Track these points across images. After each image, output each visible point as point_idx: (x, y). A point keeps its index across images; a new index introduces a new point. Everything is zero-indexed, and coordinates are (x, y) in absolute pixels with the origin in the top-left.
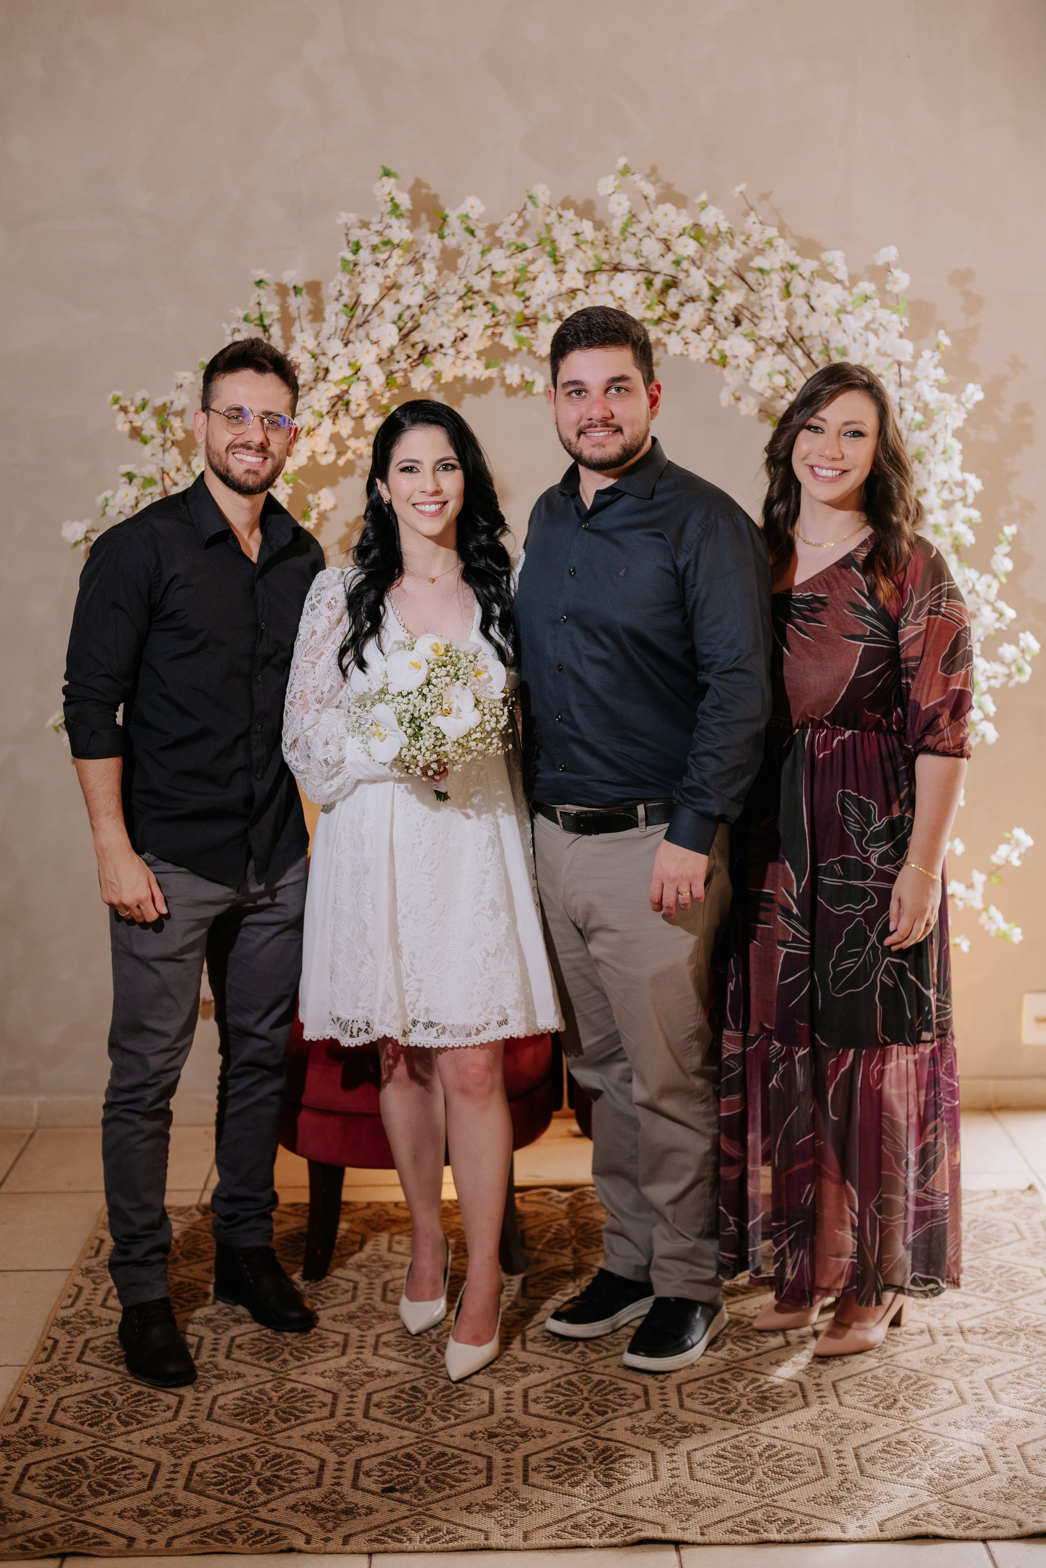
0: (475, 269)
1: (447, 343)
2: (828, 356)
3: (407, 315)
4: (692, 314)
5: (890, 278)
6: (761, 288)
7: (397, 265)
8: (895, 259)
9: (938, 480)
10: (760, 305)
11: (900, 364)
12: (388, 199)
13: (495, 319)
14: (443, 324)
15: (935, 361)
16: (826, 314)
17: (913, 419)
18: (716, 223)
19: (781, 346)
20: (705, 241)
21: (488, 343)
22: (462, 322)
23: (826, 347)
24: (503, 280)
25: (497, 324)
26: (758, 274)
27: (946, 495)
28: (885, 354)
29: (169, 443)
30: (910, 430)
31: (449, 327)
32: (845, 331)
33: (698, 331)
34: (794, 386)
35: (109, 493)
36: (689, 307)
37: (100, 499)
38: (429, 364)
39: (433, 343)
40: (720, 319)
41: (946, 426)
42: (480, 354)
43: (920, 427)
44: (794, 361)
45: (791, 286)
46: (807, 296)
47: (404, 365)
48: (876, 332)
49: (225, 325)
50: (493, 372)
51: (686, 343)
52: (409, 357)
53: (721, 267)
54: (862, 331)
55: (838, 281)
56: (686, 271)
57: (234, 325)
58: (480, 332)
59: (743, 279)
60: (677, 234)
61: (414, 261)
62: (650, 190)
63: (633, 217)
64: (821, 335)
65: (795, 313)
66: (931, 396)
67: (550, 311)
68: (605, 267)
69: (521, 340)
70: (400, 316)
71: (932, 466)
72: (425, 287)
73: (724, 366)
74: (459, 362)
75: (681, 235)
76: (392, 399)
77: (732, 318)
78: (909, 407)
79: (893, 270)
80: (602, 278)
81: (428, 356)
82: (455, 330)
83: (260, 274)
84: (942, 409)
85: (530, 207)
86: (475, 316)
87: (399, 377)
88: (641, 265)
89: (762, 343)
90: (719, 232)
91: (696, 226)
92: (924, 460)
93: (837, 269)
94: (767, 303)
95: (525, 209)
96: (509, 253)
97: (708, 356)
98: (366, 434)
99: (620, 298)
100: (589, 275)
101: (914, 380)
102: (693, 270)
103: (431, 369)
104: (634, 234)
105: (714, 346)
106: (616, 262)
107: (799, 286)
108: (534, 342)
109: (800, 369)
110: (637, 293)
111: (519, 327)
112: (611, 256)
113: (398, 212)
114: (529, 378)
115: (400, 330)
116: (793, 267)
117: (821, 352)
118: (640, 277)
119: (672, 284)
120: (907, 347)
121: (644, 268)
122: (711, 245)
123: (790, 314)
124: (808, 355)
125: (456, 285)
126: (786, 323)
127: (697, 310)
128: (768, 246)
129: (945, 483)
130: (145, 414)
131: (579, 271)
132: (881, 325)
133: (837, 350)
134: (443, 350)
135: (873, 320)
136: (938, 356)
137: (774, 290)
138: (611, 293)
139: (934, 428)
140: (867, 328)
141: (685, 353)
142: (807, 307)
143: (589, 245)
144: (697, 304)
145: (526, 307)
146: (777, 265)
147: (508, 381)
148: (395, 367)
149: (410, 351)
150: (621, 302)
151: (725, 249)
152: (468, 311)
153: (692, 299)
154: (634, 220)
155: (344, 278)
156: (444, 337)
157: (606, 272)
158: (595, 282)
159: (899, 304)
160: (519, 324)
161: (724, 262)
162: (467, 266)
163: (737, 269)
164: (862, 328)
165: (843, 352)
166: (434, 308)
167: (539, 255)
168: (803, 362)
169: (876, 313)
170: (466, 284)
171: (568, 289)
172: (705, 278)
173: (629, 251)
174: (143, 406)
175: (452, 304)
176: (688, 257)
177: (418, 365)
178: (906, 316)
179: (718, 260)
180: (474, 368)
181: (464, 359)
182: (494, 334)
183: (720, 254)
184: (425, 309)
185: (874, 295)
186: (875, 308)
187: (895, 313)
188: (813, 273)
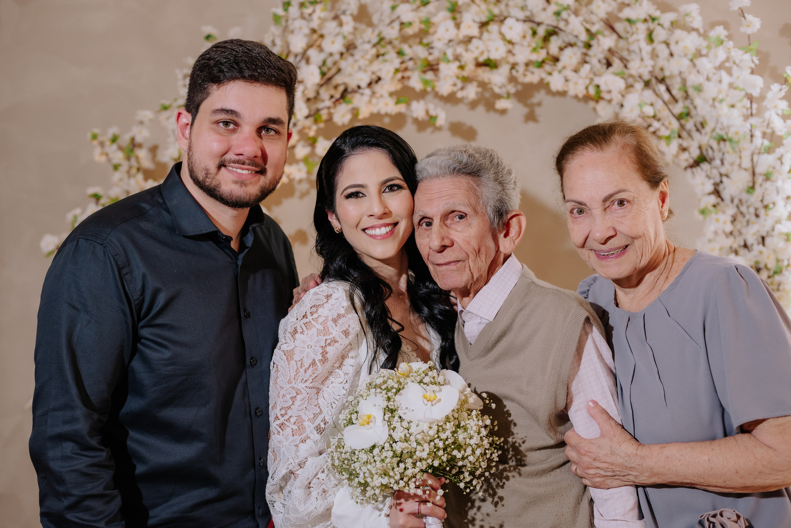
0: (387, 21)
1: (364, 84)
2: (686, 92)
3: (329, 62)
4: (570, 58)
5: (744, 22)
6: (628, 35)
7: (320, 18)
8: (749, 5)
9: (785, 196)
10: (628, 50)
11: (751, 98)
13: (404, 66)
14: (360, 68)
15: (783, 93)
16: (686, 55)
17: (762, 145)
19: (647, 84)
21: (399, 86)
22: (376, 66)
23: (684, 86)
24: (410, 31)
25: (406, 69)
26: (627, 24)
28: (738, 88)
29: (134, 171)
30: (760, 153)
31: (365, 71)
32: (698, 72)
33: (576, 71)
34: (659, 116)
35: (78, 211)
36: (569, 51)
37: (70, 217)
38: (349, 102)
39: (352, 85)
40: (594, 61)
42: (391, 94)
43: (769, 151)
45: (654, 35)
46: (668, 44)
47: (328, 103)
48: (729, 71)
49: (178, 71)
50: (402, 108)
51: (567, 80)
52: (332, 97)
53: (594, 18)
54: (714, 71)
55: (694, 29)
56: (566, 20)
57: (186, 71)
58: (391, 74)
59: (613, 29)
61: (336, 17)
64: (680, 73)
65: (658, 56)
66: (778, 124)
67: (450, 54)
68: (496, 19)
69: (426, 82)
70: (324, 63)
71: (779, 183)
72: (344, 37)
73: (597, 102)
74: (374, 101)
76: (319, 132)
77: (604, 61)
78: (758, 134)
79: (746, 15)
80: (493, 27)
81: (349, 96)
82: (369, 73)
83: (208, 30)
84: (789, 134)
86: (386, 61)
87: (324, 114)
88: (527, 17)
89: (630, 80)
92: (773, 178)
93: (693, 18)
94: (634, 47)
96: (414, 6)
97: (584, 92)
98: (297, 162)
99: (510, 42)
100: (483, 25)
101: (762, 110)
102: (571, 19)
103: (350, 106)
105: (590, 83)
106: (506, 14)
107: (660, 34)
108: (437, 84)
109: (664, 102)
110: (524, 37)
111: (424, 72)
112: (501, 11)
114: (433, 113)
115: (323, 74)
116: (653, 19)
117: (680, 89)
118: (527, 26)
119: (552, 32)
120: (758, 81)
121: (530, 19)
123: (654, 55)
124: (668, 90)
125: (370, 35)
127: (575, 54)
128: (633, 1)
129: (788, 198)
130: (114, 147)
131: (474, 21)
132: (734, 63)
133: (692, 86)
134: (361, 91)
135: (727, 60)
136: (785, 88)
137: (642, 35)
139: (779, 151)
140: (721, 67)
141: (566, 89)
142: (666, 52)
143: (483, 2)
144: (575, 49)
145: (430, 54)
146: (643, 16)
147: (415, 115)
148: (320, 105)
149: (332, 92)
150: (510, 47)
151: (598, 2)
152: (381, 58)
153: (571, 45)
155: (275, 30)
156: (361, 80)
157: (496, 21)
158: (488, 31)
159: (750, 45)
160: (425, 69)
161: (596, 15)
162: (381, 20)
163: (607, 19)
164: (715, 68)
165: (699, 89)
166: (352, 55)
167: (438, 10)
168: (666, 96)
169: (730, 53)
170: (379, 35)
171: (465, 37)
172: (582, 24)
173: (516, 6)
174: (114, 140)
175: (367, 52)
176: (567, 8)
177: (340, 103)
178: (756, 56)
179: (592, 13)
180: (386, 104)
181: (377, 98)
182: (403, 78)
183: (593, 7)
184: (344, 56)
185: (726, 39)
186: (729, 49)
187: (746, 52)
188: (672, 23)
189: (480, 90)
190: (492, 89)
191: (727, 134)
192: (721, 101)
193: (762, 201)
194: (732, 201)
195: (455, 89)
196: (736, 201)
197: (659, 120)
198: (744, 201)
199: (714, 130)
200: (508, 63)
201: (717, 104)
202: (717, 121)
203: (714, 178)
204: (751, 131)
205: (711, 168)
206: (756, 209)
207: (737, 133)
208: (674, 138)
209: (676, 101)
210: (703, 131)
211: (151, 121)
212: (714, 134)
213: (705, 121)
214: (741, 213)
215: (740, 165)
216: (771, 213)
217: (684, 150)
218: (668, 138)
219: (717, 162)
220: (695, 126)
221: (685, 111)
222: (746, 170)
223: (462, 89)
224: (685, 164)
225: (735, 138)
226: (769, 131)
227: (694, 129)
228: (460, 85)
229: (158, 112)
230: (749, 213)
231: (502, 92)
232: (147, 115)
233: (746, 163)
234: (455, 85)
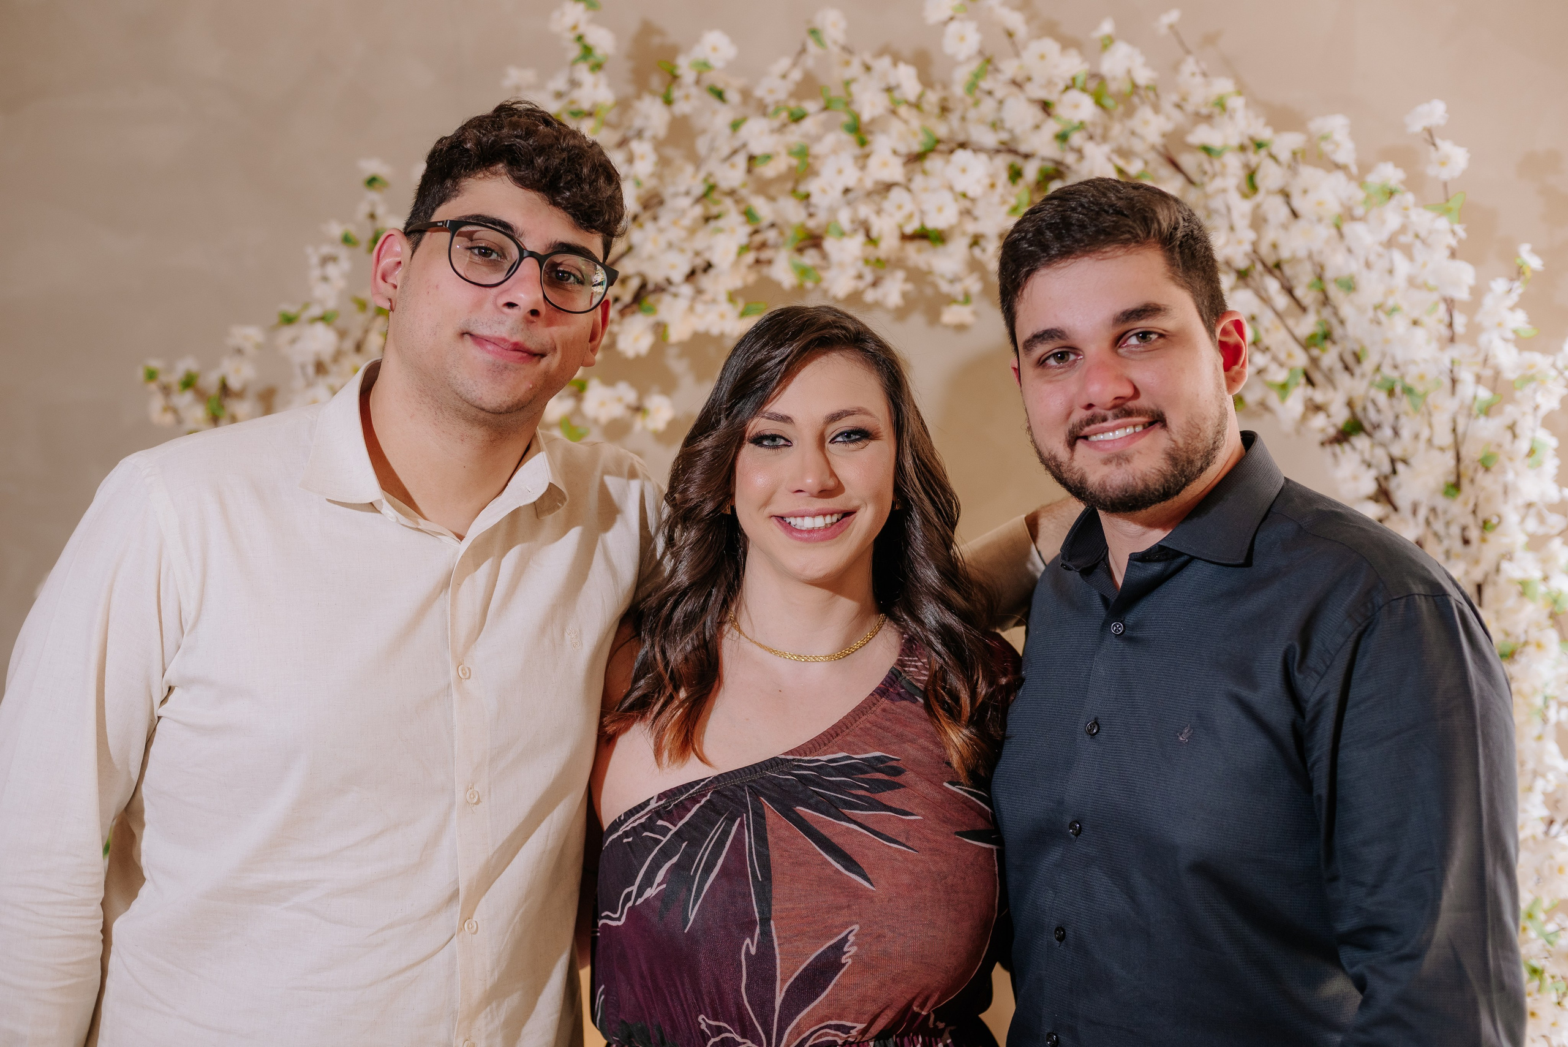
0: (726, 151)
1: (678, 276)
2: (1324, 291)
5: (1433, 154)
6: (1206, 179)
8: (1442, 122)
9: (1520, 501)
10: (1208, 209)
11: (1450, 304)
12: (571, 36)
13: (758, 238)
14: (670, 245)
15: (1514, 297)
16: (1320, 220)
17: (1475, 398)
18: (1129, 72)
19: (1243, 276)
20: (1109, 102)
21: (751, 278)
22: (701, 241)
23: (1320, 278)
24: (769, 171)
25: (763, 245)
26: (1202, 156)
27: (1532, 525)
28: (1425, 287)
30: (1469, 415)
31: (682, 251)
32: (1350, 251)
34: (1267, 340)
38: (651, 310)
39: (656, 276)
41: (1536, 408)
43: (1487, 411)
44: (1265, 300)
45: (1259, 179)
46: (1286, 195)
48: (1408, 251)
49: (310, 250)
53: (1138, 146)
54: (1380, 249)
55: (1338, 167)
56: (1079, 152)
57: (326, 250)
58: (732, 256)
59: (1175, 166)
60: (1061, 86)
61: (623, 143)
62: (1015, 20)
63: (988, 63)
64: (1310, 256)
65: (1265, 220)
66: (1507, 358)
67: (844, 218)
68: (941, 147)
69: (804, 272)
71: (1510, 476)
72: (638, 184)
74: (699, 308)
75: (1067, 88)
78: (1466, 376)
79: (1438, 141)
80: (934, 163)
81: (651, 299)
82: (690, 254)
83: (373, 166)
84: (1529, 378)
85: (812, 47)
86: (720, 230)
88: (1003, 143)
90: (1135, 87)
91: (1096, 76)
92: (1498, 466)
93: (1337, 145)
94: (1217, 203)
95: (803, 50)
96: (776, 123)
99: (964, 195)
100: (916, 159)
101: (1475, 330)
102: (1090, 148)
104: (990, 93)
106: (961, 138)
107: (1271, 176)
108: (825, 275)
109: (1278, 314)
110: (993, 186)
111: (800, 250)
112: (951, 131)
113: (592, 60)
116: (1259, 145)
117: (1311, 286)
118: (1002, 162)
119: (1055, 174)
120: (1465, 274)
121: (1008, 148)
122: (1121, 109)
124: (1289, 291)
125: (689, 180)
126: (1251, 235)
128: (1217, 111)
129: (1529, 505)
130: (189, 396)
131: (895, 152)
132: (1417, 236)
133: (1336, 281)
134: (673, 289)
135: (1403, 229)
136: (1519, 288)
137: (1231, 180)
138: (951, 188)
139: (1509, 411)
140: (1390, 243)
142: (1284, 212)
143: (914, 112)
145: (811, 215)
146: (1235, 141)
150: (967, 204)
151: (1145, 113)
152: (713, 224)
154: (990, 68)
156: (673, 267)
157: (942, 152)
158: (925, 173)
159: (1447, 200)
160: (801, 245)
161: (1142, 138)
162: (712, 149)
163: (1165, 146)
164: (1381, 244)
165: (1349, 286)
166: (655, 218)
167: (827, 127)
168: (1281, 301)
169: (1407, 217)
170: (705, 180)
171: (877, 183)
172: (1109, 159)
173: (981, 121)
174: (189, 383)
175: (683, 213)
176: (1081, 126)
177: (633, 313)
178: (1460, 222)
179: (1133, 133)
180: (722, 316)
181: (706, 303)
182: (758, 262)
183: (1135, 123)
184: (641, 219)
185: (1402, 187)
186: (1406, 209)
187: (1440, 215)
188: (1294, 154)
189: (909, 287)
190: (935, 286)
191: (1402, 377)
192: (1392, 311)
193: (1474, 512)
194: (1414, 512)
195: (861, 285)
196: (1423, 512)
197: (1266, 349)
198: (1440, 510)
199: (1378, 369)
200: (964, 234)
201: (1382, 316)
202: (1384, 355)
203: (1378, 467)
204: (1452, 371)
205: (1373, 446)
206: (1464, 529)
207: (1422, 377)
208: (1297, 384)
209: (1304, 309)
210: (1358, 371)
211: (259, 346)
212: (1378, 378)
213: (1363, 348)
214: (1436, 535)
215: (1430, 441)
216: (1490, 536)
217: (1318, 408)
218: (1284, 388)
219: (1387, 432)
220: (1342, 359)
221: (1319, 330)
222: (1442, 449)
223: (875, 284)
224: (1320, 437)
225: (1419, 388)
226: (1488, 373)
227: (1339, 366)
228: (869, 277)
229: (272, 330)
230: (1448, 535)
231: (957, 290)
232: (250, 335)
233: (1444, 437)
234: (860, 277)
